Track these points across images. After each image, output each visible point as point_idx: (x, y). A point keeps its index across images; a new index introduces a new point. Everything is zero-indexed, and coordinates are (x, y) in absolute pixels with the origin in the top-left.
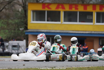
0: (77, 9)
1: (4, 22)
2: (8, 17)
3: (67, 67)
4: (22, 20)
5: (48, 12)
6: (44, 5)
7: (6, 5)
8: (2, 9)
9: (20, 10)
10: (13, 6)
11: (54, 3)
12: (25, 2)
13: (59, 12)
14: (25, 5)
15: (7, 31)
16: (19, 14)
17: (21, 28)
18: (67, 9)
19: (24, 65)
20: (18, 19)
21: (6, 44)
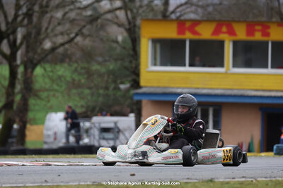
0: (266, 34)
1: (79, 69)
2: (88, 55)
3: (244, 179)
4: (127, 64)
5: (192, 42)
6: (181, 25)
7: (84, 26)
8: (72, 35)
9: (120, 38)
10: (103, 27)
11: (209, 21)
12: (134, 18)
13: (222, 43)
14: (132, 24)
15: (87, 91)
16: (119, 50)
17: (122, 83)
18: (241, 34)
19: (133, 175)
20: (116, 60)
21: (85, 124)
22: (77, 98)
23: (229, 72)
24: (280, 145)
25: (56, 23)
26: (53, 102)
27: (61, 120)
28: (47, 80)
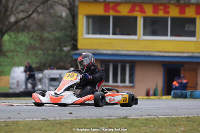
0: (167, 12)
1: (35, 36)
2: (42, 27)
3: (149, 117)
4: (68, 33)
5: (114, 17)
6: (107, 5)
7: (38, 6)
8: (30, 13)
9: (64, 14)
10: (51, 7)
11: (126, 3)
12: (73, 1)
13: (135, 18)
14: (72, 5)
15: (40, 52)
16: (63, 23)
17: (65, 46)
18: (149, 12)
19: (71, 113)
20: (61, 30)
21: (39, 75)
22: (33, 57)
23: (140, 39)
24: (175, 91)
25: (19, 4)
26: (16, 59)
27: (22, 73)
28: (12, 44)
